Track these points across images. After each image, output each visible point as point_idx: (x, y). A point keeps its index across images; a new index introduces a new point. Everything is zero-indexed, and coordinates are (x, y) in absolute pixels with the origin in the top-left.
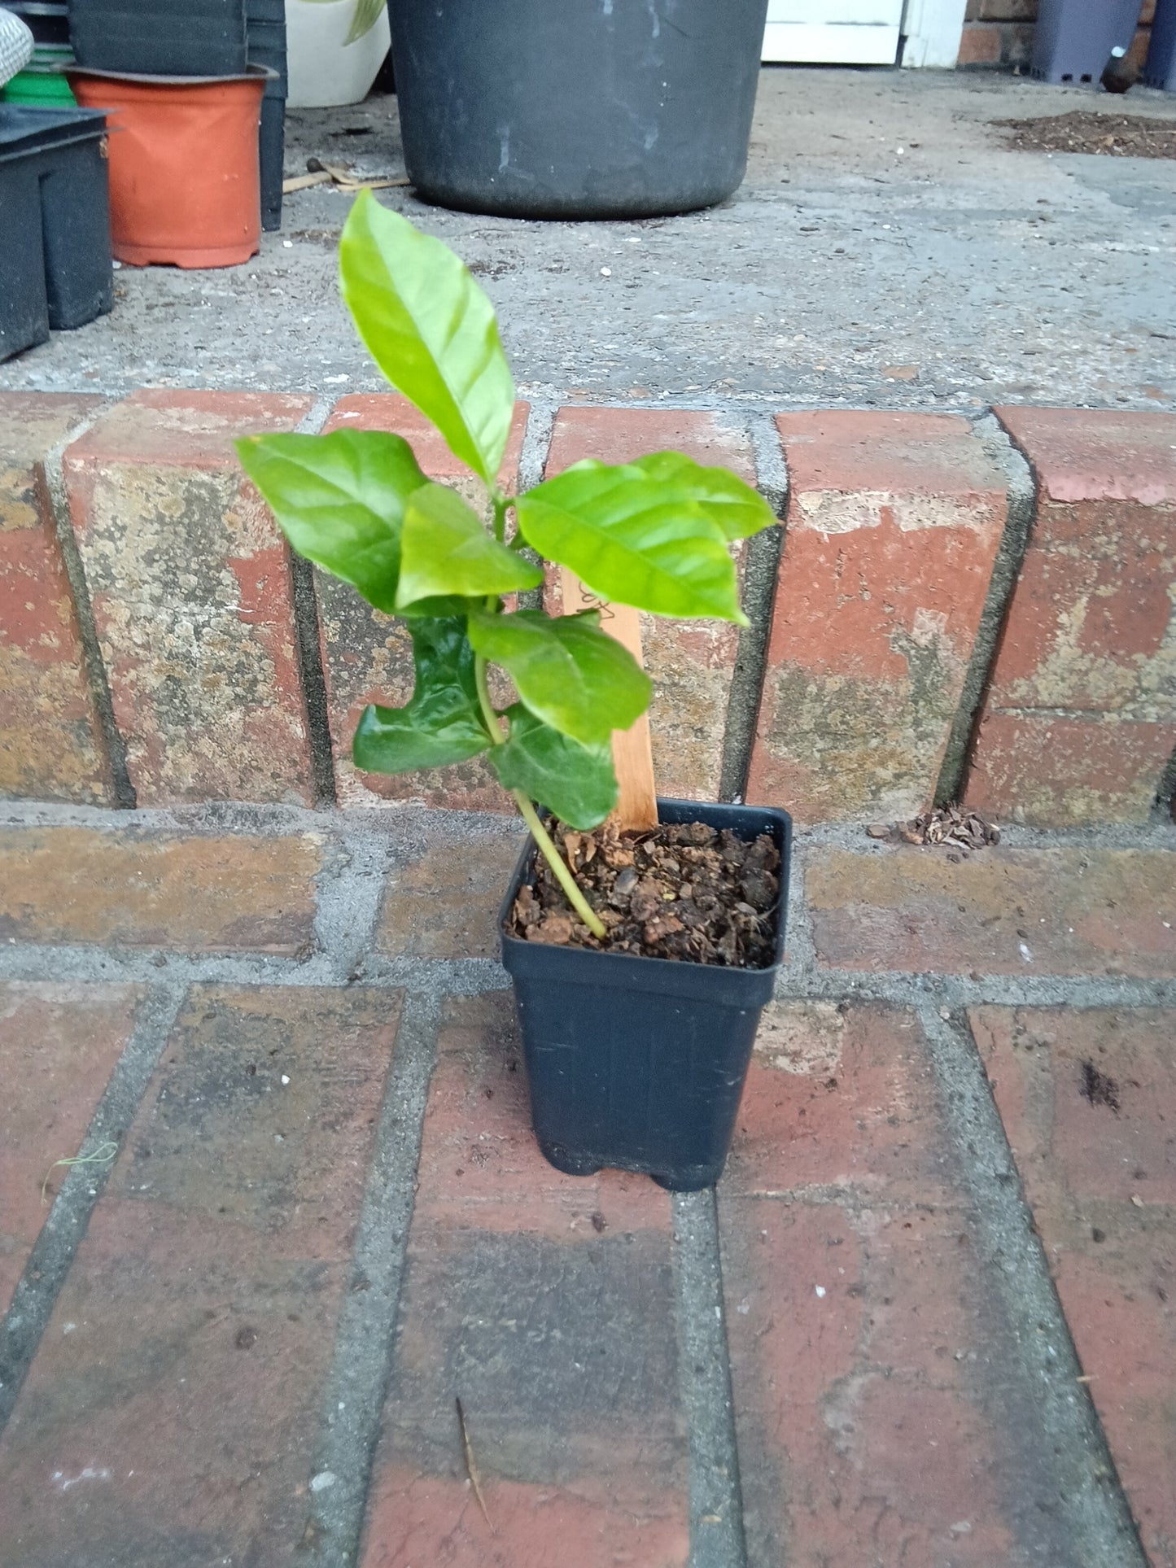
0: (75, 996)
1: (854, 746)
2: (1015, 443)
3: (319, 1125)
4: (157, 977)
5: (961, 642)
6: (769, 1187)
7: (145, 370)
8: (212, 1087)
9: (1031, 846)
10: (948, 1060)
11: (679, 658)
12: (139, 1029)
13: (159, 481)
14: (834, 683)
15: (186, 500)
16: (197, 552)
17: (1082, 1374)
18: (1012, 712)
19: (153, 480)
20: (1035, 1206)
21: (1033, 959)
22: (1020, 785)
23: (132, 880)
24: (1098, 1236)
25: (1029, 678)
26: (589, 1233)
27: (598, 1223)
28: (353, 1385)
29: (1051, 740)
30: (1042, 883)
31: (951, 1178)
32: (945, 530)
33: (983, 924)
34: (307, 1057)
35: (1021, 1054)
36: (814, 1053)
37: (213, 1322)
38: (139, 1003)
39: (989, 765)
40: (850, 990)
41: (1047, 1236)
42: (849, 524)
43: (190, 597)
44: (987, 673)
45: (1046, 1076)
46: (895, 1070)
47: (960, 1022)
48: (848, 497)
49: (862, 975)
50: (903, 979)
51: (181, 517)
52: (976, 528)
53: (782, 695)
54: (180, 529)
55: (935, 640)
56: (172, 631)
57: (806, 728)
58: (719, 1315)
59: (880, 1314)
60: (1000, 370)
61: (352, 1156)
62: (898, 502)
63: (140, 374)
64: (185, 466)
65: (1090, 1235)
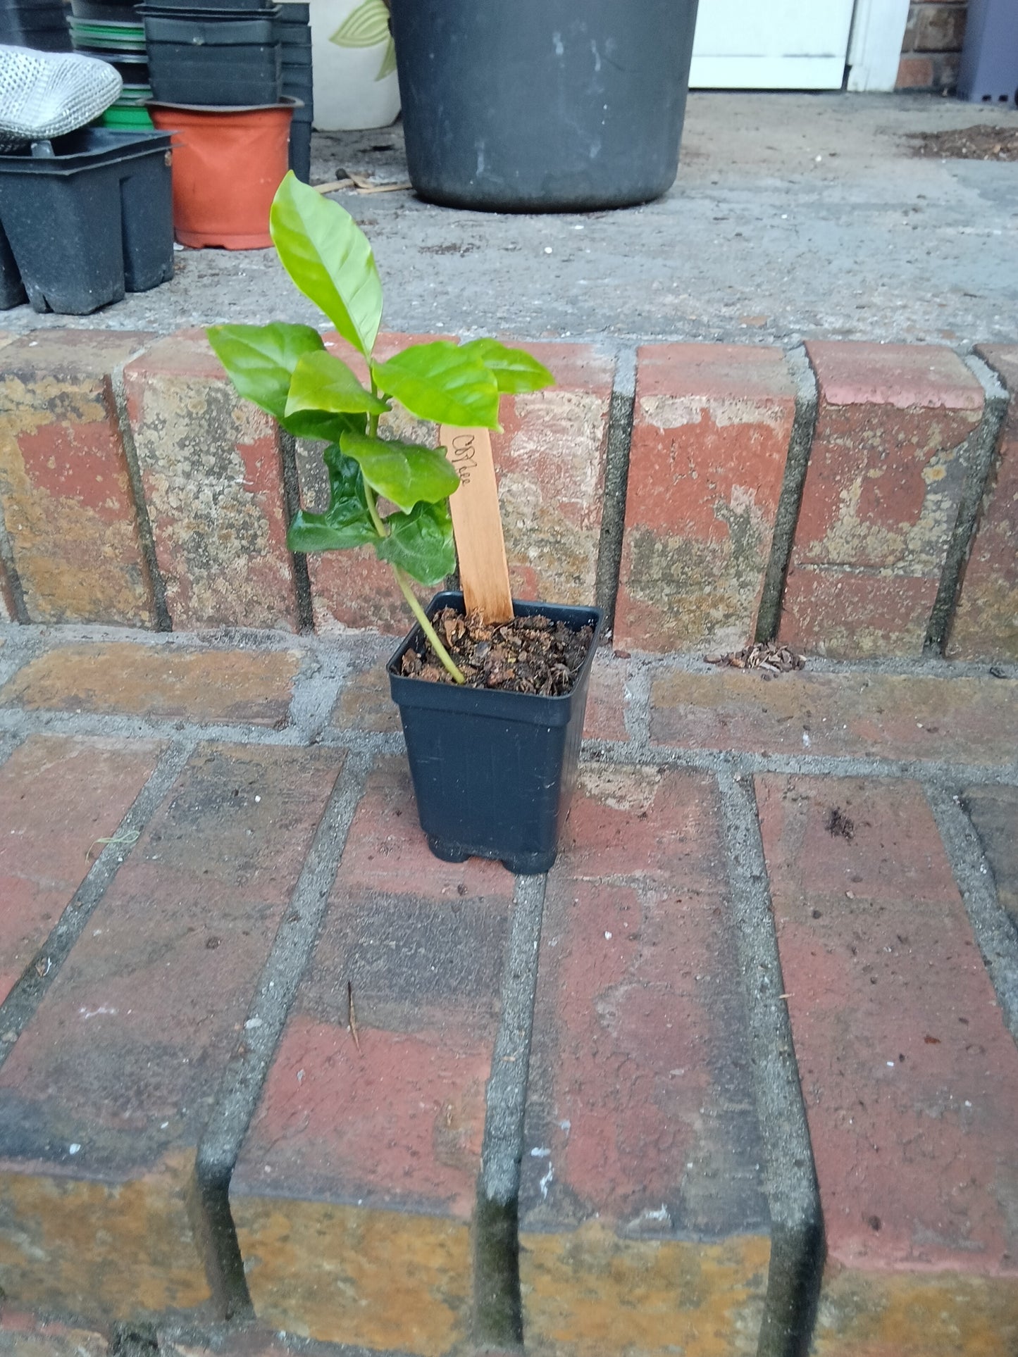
0: (118, 746)
1: (693, 592)
2: (812, 365)
3: (278, 826)
4: (176, 736)
5: (766, 513)
6: (586, 875)
7: (191, 319)
8: (207, 802)
9: (829, 671)
10: (732, 806)
11: (560, 522)
12: (161, 766)
13: (188, 387)
14: (675, 542)
15: (207, 401)
16: (215, 440)
17: (784, 993)
18: (811, 567)
19: (185, 387)
20: (775, 895)
21: (813, 744)
22: (820, 625)
23: (165, 676)
24: (816, 915)
25: (821, 540)
26: (453, 895)
27: (461, 890)
28: (281, 973)
29: (842, 589)
30: (830, 696)
31: (716, 875)
32: (748, 426)
33: (778, 721)
34: (275, 787)
35: (787, 804)
36: (635, 797)
37: (193, 933)
38: (162, 751)
39: (796, 609)
40: (670, 760)
41: (778, 914)
42: (677, 419)
43: (210, 473)
44: (788, 538)
45: (803, 817)
46: (692, 810)
47: (747, 784)
48: (677, 400)
49: (681, 751)
50: (711, 754)
51: (204, 413)
52: (772, 424)
53: (636, 551)
54: (203, 422)
55: (747, 509)
56: (198, 498)
57: (655, 577)
58: (535, 946)
59: (647, 952)
60: (831, 319)
61: (298, 845)
62: (713, 404)
63: (187, 322)
64: (207, 376)
65: (810, 914)
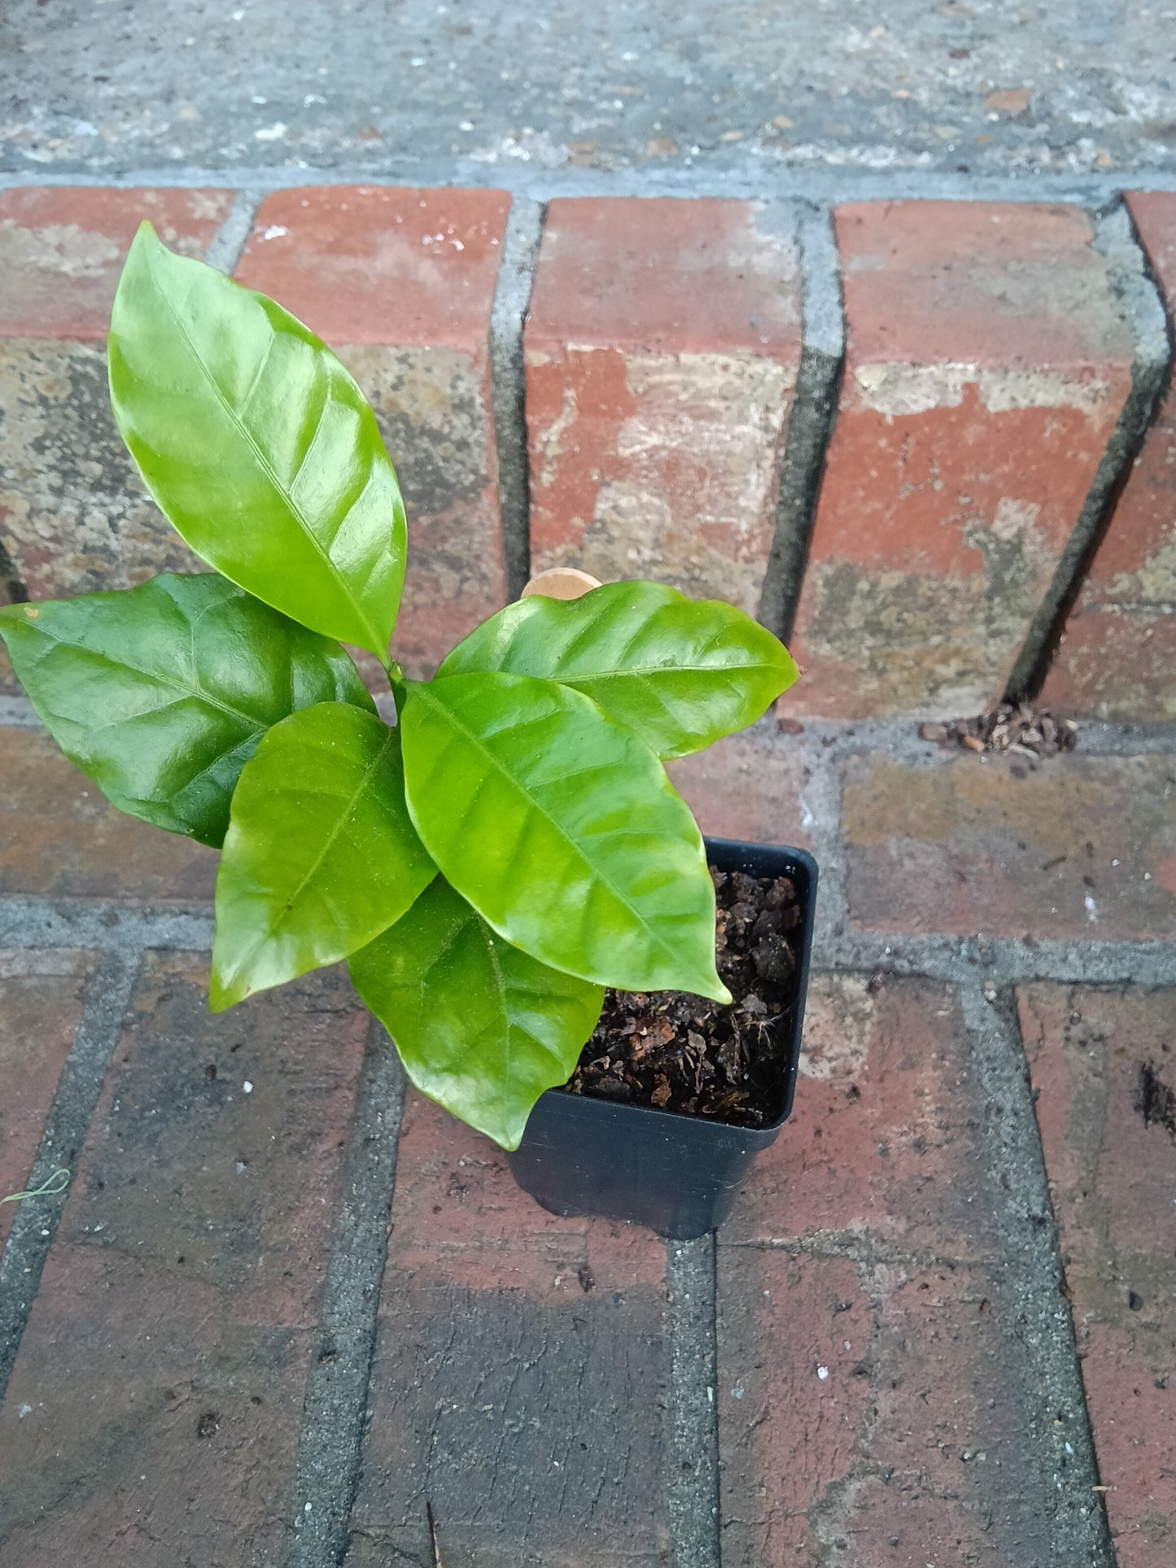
0: (19, 968)
1: (910, 644)
2: (1149, 269)
3: (284, 1148)
4: (108, 943)
5: (1052, 537)
6: (775, 1232)
8: (169, 1095)
9: (1112, 753)
10: (988, 1058)
11: (699, 551)
12: (89, 1014)
13: (33, 357)
14: (891, 580)
15: (70, 378)
16: (96, 438)
17: (1099, 1483)
18: (1108, 608)
19: (26, 357)
20: (1069, 1261)
21: (1101, 917)
22: (1108, 682)
23: (77, 804)
24: (1134, 1301)
25: (1134, 572)
26: (574, 1292)
27: (585, 1279)
28: (320, 1480)
29: (1152, 637)
30: (1119, 807)
31: (978, 1224)
32: (1045, 411)
33: (1046, 868)
34: (272, 1055)
35: (1072, 1052)
36: (837, 1049)
37: (174, 1404)
38: (88, 978)
39: (1073, 663)
40: (884, 959)
41: (1078, 1300)
42: (919, 400)
43: (96, 486)
44: (1082, 562)
45: (1095, 1081)
46: (928, 1077)
47: (1007, 1005)
48: (923, 371)
49: (898, 939)
50: (946, 945)
51: (69, 397)
52: (1086, 407)
53: (825, 591)
54: (70, 411)
55: (1021, 534)
56: (80, 523)
57: (853, 625)
58: (711, 1398)
59: (886, 1402)
61: (320, 1190)
62: (987, 376)
64: (63, 338)
65: (1126, 1300)
